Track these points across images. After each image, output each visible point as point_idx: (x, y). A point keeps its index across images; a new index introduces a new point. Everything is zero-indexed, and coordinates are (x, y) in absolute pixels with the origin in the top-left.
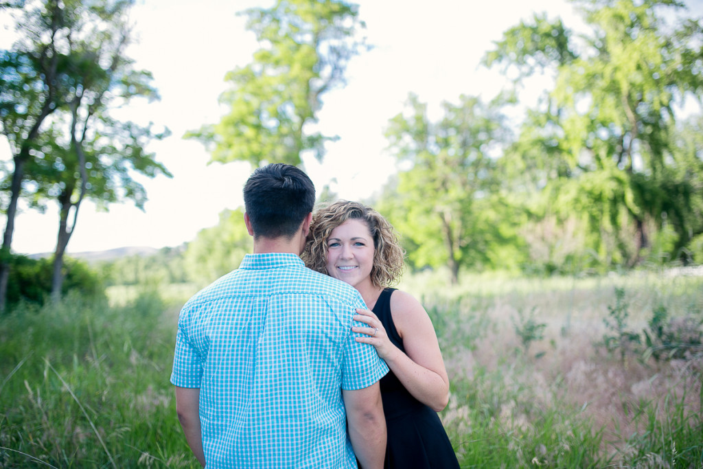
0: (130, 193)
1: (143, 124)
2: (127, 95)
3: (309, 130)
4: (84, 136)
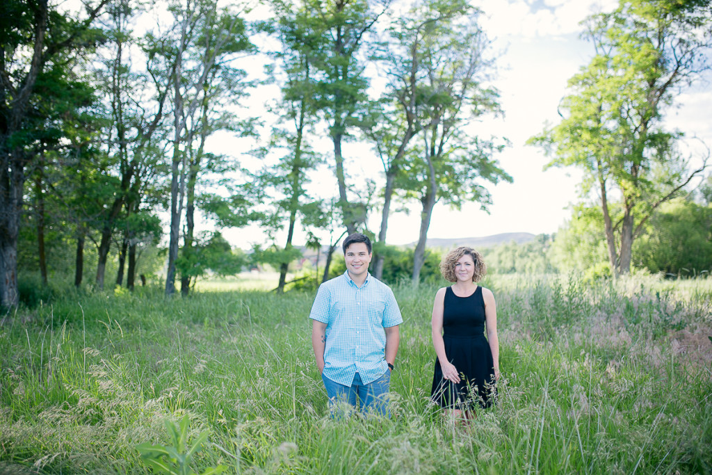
0: (477, 196)
1: (487, 138)
2: (477, 113)
3: (653, 127)
4: (440, 150)
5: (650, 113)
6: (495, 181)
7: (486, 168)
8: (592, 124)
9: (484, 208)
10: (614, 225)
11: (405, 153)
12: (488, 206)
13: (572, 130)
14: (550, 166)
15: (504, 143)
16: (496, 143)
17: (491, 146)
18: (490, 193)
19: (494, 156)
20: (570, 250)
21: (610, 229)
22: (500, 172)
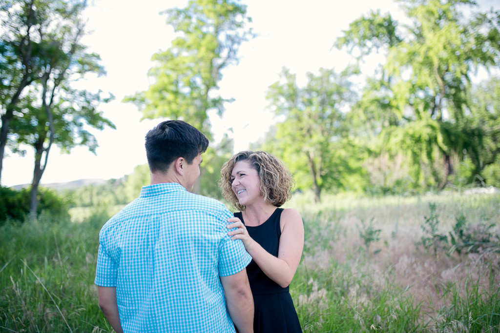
1: (94, 92)
2: (82, 72)
3: (213, 94)
4: (52, 101)
5: (211, 84)
6: (101, 128)
8: (172, 88)
11: (19, 101)
13: (160, 92)
14: (144, 118)
16: (103, 96)
17: (98, 98)
18: (97, 139)
19: (100, 108)
22: (106, 121)
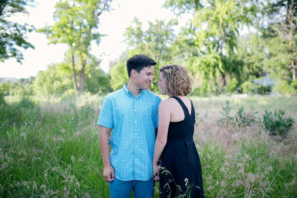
0: (14, 55)
1: (22, 24)
3: (94, 31)
5: (93, 25)
6: (26, 48)
7: (20, 41)
8: (70, 25)
9: (18, 61)
10: (77, 73)
12: (22, 61)
13: (62, 27)
14: (50, 43)
15: (31, 28)
16: (28, 28)
17: (25, 29)
18: (23, 54)
20: (41, 85)
21: (75, 75)
